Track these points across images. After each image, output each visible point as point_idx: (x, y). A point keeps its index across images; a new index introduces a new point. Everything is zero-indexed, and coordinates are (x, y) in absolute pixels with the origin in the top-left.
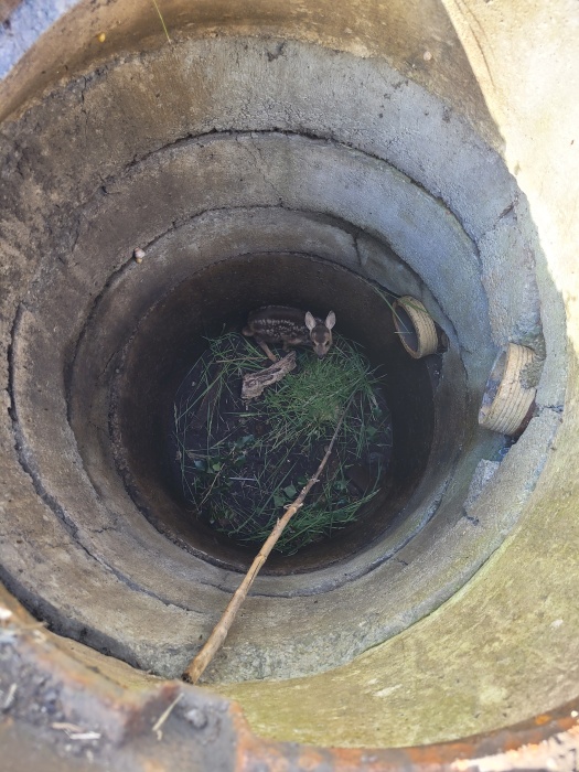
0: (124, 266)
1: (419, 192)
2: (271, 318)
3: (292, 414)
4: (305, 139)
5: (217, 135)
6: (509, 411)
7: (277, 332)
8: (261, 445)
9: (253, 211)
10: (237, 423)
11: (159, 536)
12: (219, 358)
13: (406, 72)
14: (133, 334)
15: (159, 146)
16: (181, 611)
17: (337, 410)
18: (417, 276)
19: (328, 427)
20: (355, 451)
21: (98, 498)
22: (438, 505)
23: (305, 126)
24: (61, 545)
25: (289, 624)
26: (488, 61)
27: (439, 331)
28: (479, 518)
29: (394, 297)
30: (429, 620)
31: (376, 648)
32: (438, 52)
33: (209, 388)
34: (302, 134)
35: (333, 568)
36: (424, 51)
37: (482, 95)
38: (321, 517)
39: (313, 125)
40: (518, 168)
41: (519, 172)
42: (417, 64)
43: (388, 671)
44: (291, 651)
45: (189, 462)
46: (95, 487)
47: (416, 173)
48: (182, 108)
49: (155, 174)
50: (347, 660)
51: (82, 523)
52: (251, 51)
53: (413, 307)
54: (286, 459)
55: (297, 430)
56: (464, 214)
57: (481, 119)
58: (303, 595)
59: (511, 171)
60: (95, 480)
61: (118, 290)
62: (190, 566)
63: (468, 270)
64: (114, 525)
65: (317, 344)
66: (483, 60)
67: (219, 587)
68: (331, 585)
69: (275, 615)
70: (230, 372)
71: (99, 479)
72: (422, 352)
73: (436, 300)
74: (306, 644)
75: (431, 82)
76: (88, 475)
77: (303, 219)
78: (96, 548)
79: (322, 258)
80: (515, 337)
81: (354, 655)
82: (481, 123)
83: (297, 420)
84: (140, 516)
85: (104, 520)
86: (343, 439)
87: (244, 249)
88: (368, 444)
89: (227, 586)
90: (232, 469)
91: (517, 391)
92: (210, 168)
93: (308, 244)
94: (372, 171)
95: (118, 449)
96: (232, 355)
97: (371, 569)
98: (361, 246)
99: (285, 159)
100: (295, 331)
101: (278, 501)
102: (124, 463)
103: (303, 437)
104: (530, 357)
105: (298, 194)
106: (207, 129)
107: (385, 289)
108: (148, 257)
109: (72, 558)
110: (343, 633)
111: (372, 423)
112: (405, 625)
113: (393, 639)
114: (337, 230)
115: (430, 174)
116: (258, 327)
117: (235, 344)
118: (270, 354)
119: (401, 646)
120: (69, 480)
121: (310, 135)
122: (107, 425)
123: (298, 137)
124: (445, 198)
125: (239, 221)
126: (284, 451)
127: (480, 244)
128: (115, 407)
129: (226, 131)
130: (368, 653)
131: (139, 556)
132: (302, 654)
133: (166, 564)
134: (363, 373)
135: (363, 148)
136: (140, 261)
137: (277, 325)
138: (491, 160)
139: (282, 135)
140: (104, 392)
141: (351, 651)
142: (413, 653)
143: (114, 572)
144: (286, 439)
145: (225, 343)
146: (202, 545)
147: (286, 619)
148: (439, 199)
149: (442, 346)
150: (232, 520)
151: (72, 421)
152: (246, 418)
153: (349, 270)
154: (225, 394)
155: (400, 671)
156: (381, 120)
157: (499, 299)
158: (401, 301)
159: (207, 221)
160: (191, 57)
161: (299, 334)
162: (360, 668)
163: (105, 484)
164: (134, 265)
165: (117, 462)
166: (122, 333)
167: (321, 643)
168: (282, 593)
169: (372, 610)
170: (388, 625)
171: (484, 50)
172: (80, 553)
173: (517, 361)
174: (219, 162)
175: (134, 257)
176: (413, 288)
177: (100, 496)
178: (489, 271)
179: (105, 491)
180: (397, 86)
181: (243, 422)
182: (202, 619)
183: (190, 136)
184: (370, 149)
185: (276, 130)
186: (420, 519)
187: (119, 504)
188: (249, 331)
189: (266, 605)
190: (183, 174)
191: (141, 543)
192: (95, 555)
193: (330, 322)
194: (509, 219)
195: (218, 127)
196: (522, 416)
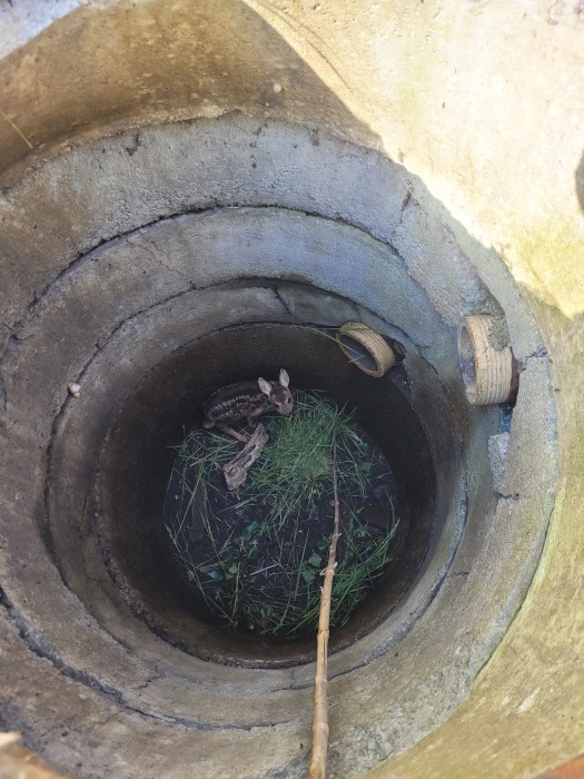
0: (64, 407)
1: (318, 221)
2: (226, 399)
3: (285, 484)
4: (192, 216)
5: (107, 245)
6: (495, 378)
7: (237, 410)
8: (268, 528)
9: (169, 303)
10: (235, 517)
11: (206, 664)
12: (191, 461)
13: (262, 113)
14: (98, 470)
15: (54, 275)
16: (266, 729)
17: (325, 461)
18: (347, 300)
19: (325, 482)
20: (359, 493)
21: (128, 653)
22: (467, 503)
23: (188, 203)
24: (111, 718)
25: (384, 688)
26: (336, 66)
27: (390, 342)
28: (518, 491)
29: (333, 330)
30: (524, 612)
31: (487, 667)
32: (286, 80)
33: (194, 494)
34: (187, 212)
35: (395, 615)
36: (272, 85)
37: (341, 103)
38: (356, 572)
39: (195, 200)
40: (401, 155)
41: (405, 159)
42: (269, 101)
43: (514, 682)
44: (401, 714)
45: (204, 577)
46: (120, 642)
47: (308, 205)
48: (63, 231)
49: (61, 304)
50: (463, 694)
51: (123, 685)
52: (110, 153)
53: (356, 330)
54: (298, 531)
55: (296, 497)
56: (367, 223)
57: (348, 126)
58: (380, 655)
59: (396, 160)
60: (117, 635)
61: (66, 432)
62: (252, 681)
63: (393, 272)
64: (157, 674)
65: (280, 404)
66: (330, 68)
67: (291, 687)
68: (402, 633)
69: (364, 689)
70: (207, 471)
71: (121, 633)
72: (383, 368)
73: (375, 314)
74: (412, 699)
75: (289, 113)
76: (108, 633)
77: (220, 293)
78: (149, 705)
79: (251, 322)
80: (466, 310)
81: (468, 685)
82: (350, 130)
83: (292, 488)
84: (178, 652)
85: (145, 673)
86: (343, 487)
87: (174, 344)
88: (368, 481)
89: (299, 683)
90: (248, 565)
91: (493, 357)
92: (112, 278)
93: (233, 315)
94: (267, 219)
95: (129, 594)
96: (203, 452)
97: (433, 597)
98: (284, 295)
99: (180, 242)
100: (254, 403)
101: (309, 576)
102: (139, 606)
103: (305, 502)
104: (489, 321)
105: (206, 271)
106: (95, 242)
107: (323, 326)
108: (85, 387)
109: (128, 727)
110: (444, 669)
111: (364, 459)
112: (503, 629)
113: (499, 649)
114: (256, 289)
115: (321, 200)
116: (216, 414)
117: (201, 440)
118: (239, 437)
119: (512, 651)
120: (91, 647)
121: (195, 210)
122: (107, 574)
123: (184, 217)
124: (343, 216)
125: (159, 320)
126: (291, 523)
127: (394, 243)
128: (108, 552)
129: (114, 237)
130: (481, 676)
131: (197, 693)
132: (413, 712)
133: (227, 689)
134: (334, 416)
135: (249, 202)
136: (78, 395)
137: (234, 404)
138: (372, 162)
139: (170, 221)
140: (91, 542)
141: (462, 684)
142: (529, 652)
143: (179, 721)
144: (289, 511)
145: (191, 443)
146: (254, 655)
147: (377, 685)
148: (339, 219)
149: (399, 355)
150: (271, 616)
151: (71, 584)
152: (241, 508)
153: (282, 323)
154: (212, 494)
155: (527, 675)
156: (256, 170)
157: (435, 284)
158: (342, 330)
159: (128, 331)
160: (54, 178)
161: (258, 404)
162: (483, 694)
163: (129, 634)
164: (73, 402)
165: (131, 607)
166: (87, 474)
167: (427, 691)
168: (357, 664)
169: (459, 632)
170: (487, 637)
171: (328, 57)
172: (135, 718)
173: (480, 330)
174: (120, 269)
175: (71, 394)
176: (349, 313)
177: (130, 650)
178: (413, 264)
179: (132, 641)
180: (258, 132)
181: (240, 513)
182: (293, 727)
183: (82, 255)
184: (257, 201)
185: (162, 218)
186: (455, 526)
187: (153, 650)
188: (210, 422)
189: (348, 682)
190: (89, 294)
191: (193, 680)
192: (151, 713)
193: (284, 380)
194: (411, 208)
195: (105, 236)
196: (509, 378)
